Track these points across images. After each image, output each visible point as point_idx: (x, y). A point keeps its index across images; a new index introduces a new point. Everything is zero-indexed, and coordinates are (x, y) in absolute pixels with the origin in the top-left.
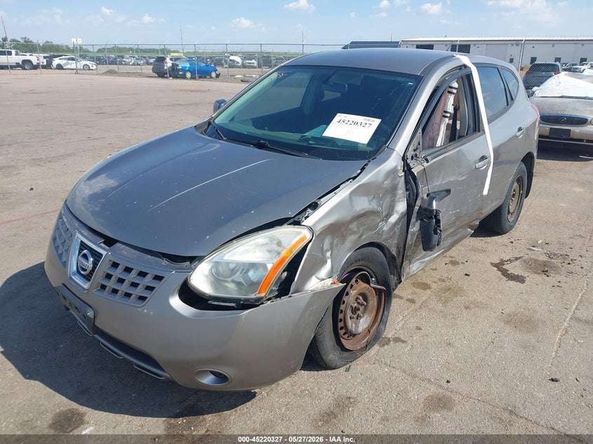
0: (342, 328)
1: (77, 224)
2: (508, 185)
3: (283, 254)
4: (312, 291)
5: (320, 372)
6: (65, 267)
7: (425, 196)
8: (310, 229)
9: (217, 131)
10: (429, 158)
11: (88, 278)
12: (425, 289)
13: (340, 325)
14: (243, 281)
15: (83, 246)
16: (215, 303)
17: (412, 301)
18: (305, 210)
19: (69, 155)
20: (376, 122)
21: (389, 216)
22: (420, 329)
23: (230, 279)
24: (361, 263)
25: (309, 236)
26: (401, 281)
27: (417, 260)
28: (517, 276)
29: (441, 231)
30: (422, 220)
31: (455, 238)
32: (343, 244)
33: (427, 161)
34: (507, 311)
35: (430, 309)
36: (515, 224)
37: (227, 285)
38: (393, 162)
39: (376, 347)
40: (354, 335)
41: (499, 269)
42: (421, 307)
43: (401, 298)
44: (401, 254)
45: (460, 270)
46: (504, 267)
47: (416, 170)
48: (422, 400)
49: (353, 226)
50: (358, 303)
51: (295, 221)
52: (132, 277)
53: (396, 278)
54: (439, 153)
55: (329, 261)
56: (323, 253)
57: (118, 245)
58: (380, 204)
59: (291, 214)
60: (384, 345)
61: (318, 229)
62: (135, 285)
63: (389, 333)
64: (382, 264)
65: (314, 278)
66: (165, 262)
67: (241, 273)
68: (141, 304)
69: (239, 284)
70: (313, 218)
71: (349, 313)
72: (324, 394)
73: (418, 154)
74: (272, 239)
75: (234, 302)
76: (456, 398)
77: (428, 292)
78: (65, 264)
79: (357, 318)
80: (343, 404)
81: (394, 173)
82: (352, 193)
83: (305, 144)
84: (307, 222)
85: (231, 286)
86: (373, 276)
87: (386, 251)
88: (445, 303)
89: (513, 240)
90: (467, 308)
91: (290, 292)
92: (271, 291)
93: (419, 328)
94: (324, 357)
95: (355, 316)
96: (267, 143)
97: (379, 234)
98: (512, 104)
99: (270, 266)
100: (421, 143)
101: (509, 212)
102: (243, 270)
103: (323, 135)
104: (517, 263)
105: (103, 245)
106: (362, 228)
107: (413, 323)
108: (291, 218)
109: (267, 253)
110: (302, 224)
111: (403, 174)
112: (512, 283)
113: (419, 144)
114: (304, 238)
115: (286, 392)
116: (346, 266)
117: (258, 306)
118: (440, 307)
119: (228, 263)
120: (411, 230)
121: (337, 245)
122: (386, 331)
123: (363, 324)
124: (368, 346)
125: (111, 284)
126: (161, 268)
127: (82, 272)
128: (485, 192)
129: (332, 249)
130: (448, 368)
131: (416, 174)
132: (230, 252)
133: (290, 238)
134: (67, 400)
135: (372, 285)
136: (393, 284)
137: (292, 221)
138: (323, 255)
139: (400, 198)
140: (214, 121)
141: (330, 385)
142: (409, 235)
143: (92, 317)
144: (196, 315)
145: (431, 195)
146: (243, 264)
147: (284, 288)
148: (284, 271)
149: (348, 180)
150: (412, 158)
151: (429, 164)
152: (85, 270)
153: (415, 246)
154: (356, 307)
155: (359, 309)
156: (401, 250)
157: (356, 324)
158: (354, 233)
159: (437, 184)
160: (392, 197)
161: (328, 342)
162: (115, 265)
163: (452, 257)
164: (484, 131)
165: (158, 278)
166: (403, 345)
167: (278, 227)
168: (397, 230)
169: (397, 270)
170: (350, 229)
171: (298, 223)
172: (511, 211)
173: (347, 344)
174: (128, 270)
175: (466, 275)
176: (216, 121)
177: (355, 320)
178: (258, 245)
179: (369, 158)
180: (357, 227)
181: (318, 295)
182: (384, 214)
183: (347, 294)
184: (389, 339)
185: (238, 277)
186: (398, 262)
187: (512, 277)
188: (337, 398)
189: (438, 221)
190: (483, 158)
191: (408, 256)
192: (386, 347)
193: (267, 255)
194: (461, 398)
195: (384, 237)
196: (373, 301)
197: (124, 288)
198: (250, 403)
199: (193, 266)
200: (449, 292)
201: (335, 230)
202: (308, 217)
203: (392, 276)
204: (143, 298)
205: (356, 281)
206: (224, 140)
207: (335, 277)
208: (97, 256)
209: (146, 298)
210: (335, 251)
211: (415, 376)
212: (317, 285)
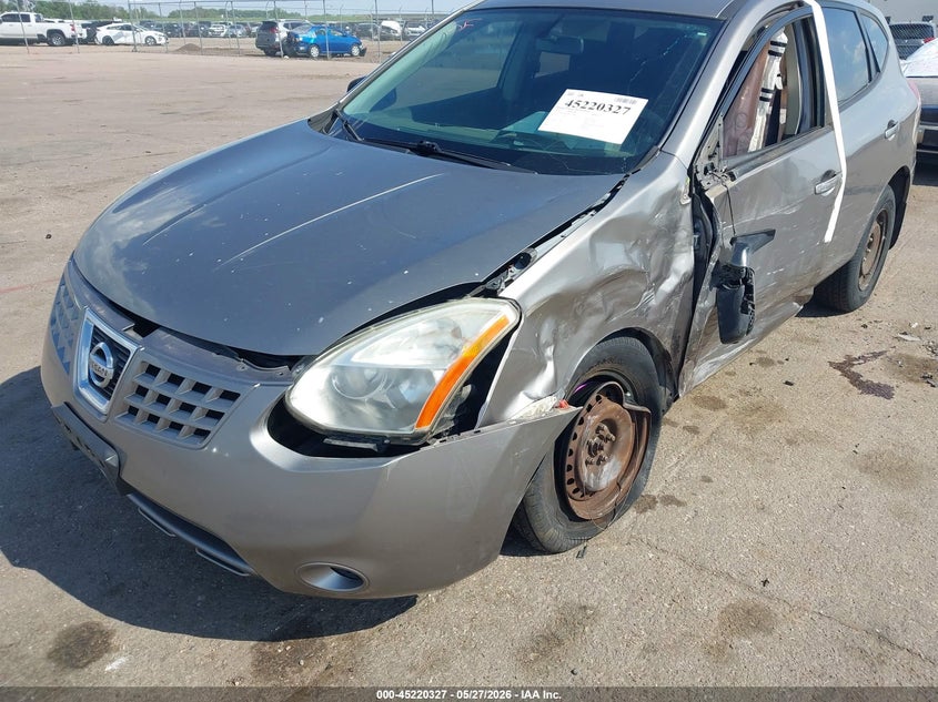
0: (571, 482)
1: (88, 295)
2: (865, 225)
3: (464, 351)
4: (518, 421)
5: (532, 559)
6: (68, 373)
7: (727, 243)
8: (516, 304)
9: (346, 126)
10: (735, 172)
11: (106, 392)
12: (715, 409)
13: (569, 475)
14: (389, 401)
15: (98, 335)
16: (337, 443)
17: (694, 430)
18: (505, 268)
19: (115, 180)
20: (638, 105)
21: (660, 279)
22: (709, 480)
23: (366, 398)
24: (608, 366)
25: (512, 318)
26: (678, 397)
27: (707, 359)
28: (878, 385)
29: (753, 306)
30: (720, 287)
31: (772, 319)
32: (575, 332)
33: (733, 178)
34: (863, 449)
35: (724, 444)
36: (871, 292)
37: (360, 408)
38: (671, 177)
39: (631, 514)
40: (593, 493)
41: (845, 374)
42: (709, 442)
43: (674, 424)
44: (681, 350)
45: (775, 375)
46: (853, 369)
47: (713, 194)
48: (717, 613)
49: (596, 299)
50: (601, 437)
51: (486, 290)
52: (182, 393)
53: (668, 392)
54: (753, 163)
55: (550, 365)
56: (539, 348)
57: (159, 333)
58: (645, 256)
59: (478, 277)
60: (644, 510)
61: (530, 305)
62: (187, 408)
63: (654, 487)
64: (644, 366)
65: (521, 395)
66: (242, 366)
67: (385, 387)
68: (199, 443)
69: (381, 406)
70: (521, 285)
71: (584, 455)
72: (540, 600)
73: (716, 164)
74: (442, 324)
75: (373, 441)
76: (779, 610)
77: (722, 413)
78: (68, 367)
79: (598, 463)
80: (574, 619)
81: (674, 197)
82: (595, 237)
83: (507, 147)
84: (509, 292)
85: (368, 411)
86: (629, 389)
87: (654, 345)
88: (752, 433)
89: (866, 323)
90: (790, 442)
91: (478, 423)
92: (442, 422)
93: (707, 480)
94: (540, 534)
95: (595, 460)
96: (437, 147)
97: (641, 314)
98: (878, 78)
99: (438, 375)
100: (721, 145)
101: (861, 274)
102: (388, 381)
103: (541, 129)
104: (877, 362)
105: (132, 333)
106: (611, 303)
107: (696, 469)
108: (478, 284)
109: (434, 350)
110: (500, 295)
111: (689, 200)
112: (869, 398)
113: (718, 146)
114: (505, 321)
115: (471, 596)
116: (581, 372)
117: (417, 448)
118: (743, 440)
119: (361, 369)
120: (700, 305)
121: (565, 335)
122: (649, 484)
123: (609, 472)
124: (616, 512)
125: (146, 406)
126: (233, 378)
127: (96, 382)
128: (828, 237)
129: (555, 342)
130: (761, 554)
131: (712, 200)
132: (363, 347)
133: (478, 321)
134: (84, 606)
135: (626, 405)
136: (663, 403)
137: (480, 289)
138: (538, 352)
139: (683, 246)
140: (342, 111)
141: (550, 582)
142: (697, 316)
143: (115, 464)
144: (300, 466)
145: (740, 241)
146: (390, 371)
147: (466, 416)
148: (465, 384)
149: (586, 213)
150: (706, 171)
151: (735, 183)
152: (100, 379)
153: (706, 334)
154: (596, 444)
155: (601, 448)
156: (681, 342)
157: (596, 474)
158: (598, 311)
159: (750, 219)
160: (667, 244)
161: (547, 506)
162: (152, 371)
163: (760, 352)
164: (831, 124)
165: (230, 396)
166: (680, 509)
167: (455, 302)
168: (675, 305)
169: (671, 378)
170: (590, 305)
171: (491, 294)
172: (865, 272)
173: (580, 508)
174: (175, 380)
175: (787, 383)
176: (347, 111)
177: (595, 465)
178: (417, 336)
179: (627, 170)
180: (603, 300)
181: (529, 428)
182: (653, 276)
183: (582, 422)
184: (654, 498)
185: (380, 394)
186: (674, 363)
187: (868, 387)
188: (563, 608)
189: (749, 289)
190: (828, 175)
191: (692, 353)
192: (649, 513)
193: (435, 354)
194: (787, 609)
195: (651, 317)
196: (627, 433)
197: (168, 413)
198: (406, 615)
199: (294, 374)
200: (759, 413)
201: (562, 306)
202: (511, 281)
203: (663, 388)
204: (201, 433)
205: (598, 398)
206: (359, 142)
207: (562, 393)
208: (120, 353)
209: (209, 432)
210: (562, 346)
211: (701, 568)
212: (527, 410)
